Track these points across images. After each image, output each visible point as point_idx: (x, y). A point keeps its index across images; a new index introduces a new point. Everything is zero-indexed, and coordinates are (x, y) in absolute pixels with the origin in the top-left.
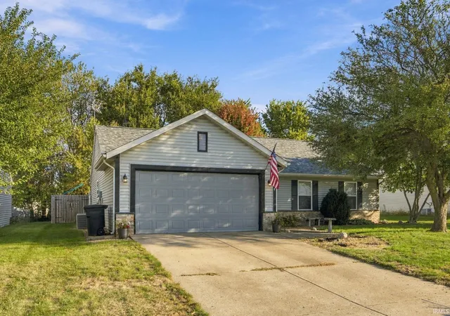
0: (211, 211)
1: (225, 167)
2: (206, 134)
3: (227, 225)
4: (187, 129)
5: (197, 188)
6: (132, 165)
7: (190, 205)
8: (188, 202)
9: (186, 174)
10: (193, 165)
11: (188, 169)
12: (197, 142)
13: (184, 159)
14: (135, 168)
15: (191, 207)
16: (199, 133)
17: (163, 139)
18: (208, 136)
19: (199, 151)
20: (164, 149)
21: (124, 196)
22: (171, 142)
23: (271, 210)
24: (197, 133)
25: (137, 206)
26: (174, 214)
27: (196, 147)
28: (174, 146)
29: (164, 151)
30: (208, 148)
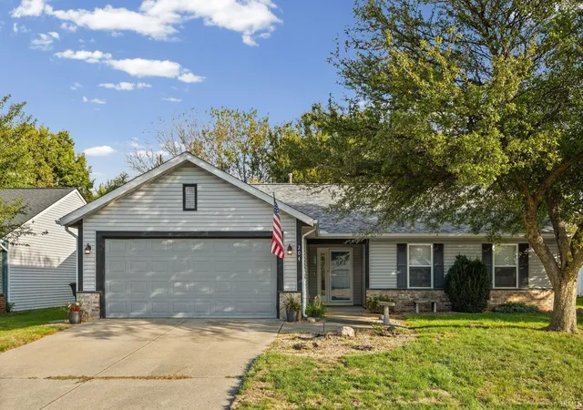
0: (205, 290)
1: (223, 230)
2: (195, 185)
3: (229, 309)
4: (169, 181)
5: (186, 259)
6: (97, 232)
7: (177, 281)
8: (173, 278)
9: (171, 241)
10: (179, 229)
11: (170, 235)
12: (182, 197)
13: (166, 221)
14: (102, 237)
15: (178, 284)
16: (185, 186)
17: (137, 197)
18: (198, 189)
19: (185, 209)
20: (140, 210)
21: (88, 271)
22: (148, 200)
23: (295, 288)
24: (182, 185)
25: (107, 282)
26: (154, 294)
27: (182, 205)
28: (151, 206)
29: (140, 213)
30: (198, 205)
